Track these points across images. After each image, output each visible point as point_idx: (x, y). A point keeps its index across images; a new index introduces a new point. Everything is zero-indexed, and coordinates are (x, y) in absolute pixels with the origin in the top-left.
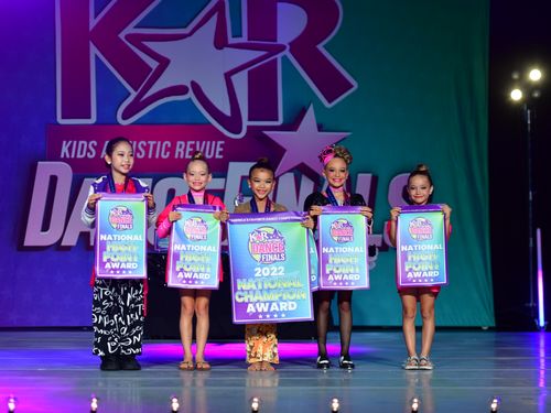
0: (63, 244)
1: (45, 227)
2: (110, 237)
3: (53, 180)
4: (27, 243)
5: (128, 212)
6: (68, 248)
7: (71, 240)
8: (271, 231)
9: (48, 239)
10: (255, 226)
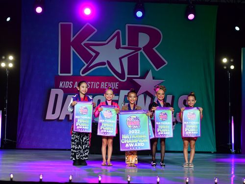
0: (60, 119)
1: (53, 113)
2: (79, 117)
3: (57, 96)
4: (47, 118)
5: (86, 108)
6: (62, 120)
7: (62, 117)
8: (135, 117)
9: (54, 117)
10: (129, 115)
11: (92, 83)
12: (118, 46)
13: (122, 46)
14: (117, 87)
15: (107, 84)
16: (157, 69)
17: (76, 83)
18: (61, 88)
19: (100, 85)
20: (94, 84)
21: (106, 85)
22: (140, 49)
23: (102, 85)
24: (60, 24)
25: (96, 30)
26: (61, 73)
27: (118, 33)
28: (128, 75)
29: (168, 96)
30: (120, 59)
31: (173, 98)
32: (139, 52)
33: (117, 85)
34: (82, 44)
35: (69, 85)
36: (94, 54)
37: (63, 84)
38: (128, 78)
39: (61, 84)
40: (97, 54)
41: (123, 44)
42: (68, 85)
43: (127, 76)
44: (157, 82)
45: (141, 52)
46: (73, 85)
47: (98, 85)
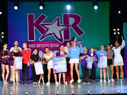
11: (46, 44)
12: (58, 25)
13: (60, 25)
14: (59, 46)
15: (53, 45)
16: (79, 36)
18: (29, 48)
20: (46, 45)
22: (70, 26)
23: (51, 45)
24: (28, 14)
25: (47, 17)
26: (29, 40)
27: (58, 18)
30: (60, 31)
31: (88, 50)
32: (70, 27)
33: (59, 45)
34: (40, 24)
35: (34, 46)
36: (46, 29)
37: (30, 46)
40: (48, 29)
41: (61, 24)
43: (63, 40)
45: (71, 28)
46: (36, 46)
47: (49, 45)
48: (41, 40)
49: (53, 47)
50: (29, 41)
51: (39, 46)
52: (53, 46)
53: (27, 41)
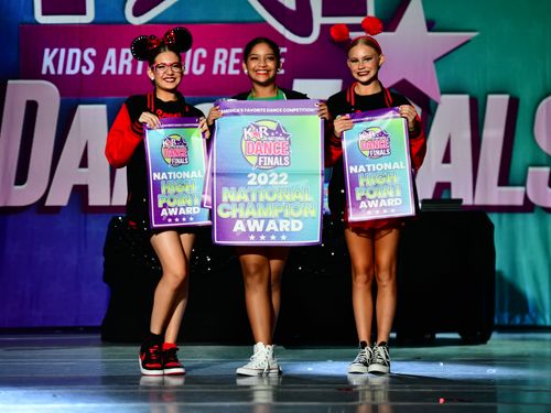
0: (48, 203)
1: (21, 178)
3: (32, 107)
15: (237, 56)
17: (112, 52)
18: (48, 77)
19: (208, 62)
21: (234, 61)
23: (217, 62)
26: (45, 13)
28: (325, 14)
29: (490, 97)
31: (514, 105)
35: (83, 63)
37: (56, 61)
38: (324, 27)
39: (48, 61)
42: (76, 61)
43: (318, 20)
44: (446, 40)
46: (99, 60)
47: (201, 61)
48: (138, 12)
49: (232, 72)
50: (41, 19)
51: (123, 61)
52: (236, 67)
53: (27, 19)
